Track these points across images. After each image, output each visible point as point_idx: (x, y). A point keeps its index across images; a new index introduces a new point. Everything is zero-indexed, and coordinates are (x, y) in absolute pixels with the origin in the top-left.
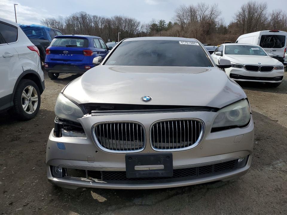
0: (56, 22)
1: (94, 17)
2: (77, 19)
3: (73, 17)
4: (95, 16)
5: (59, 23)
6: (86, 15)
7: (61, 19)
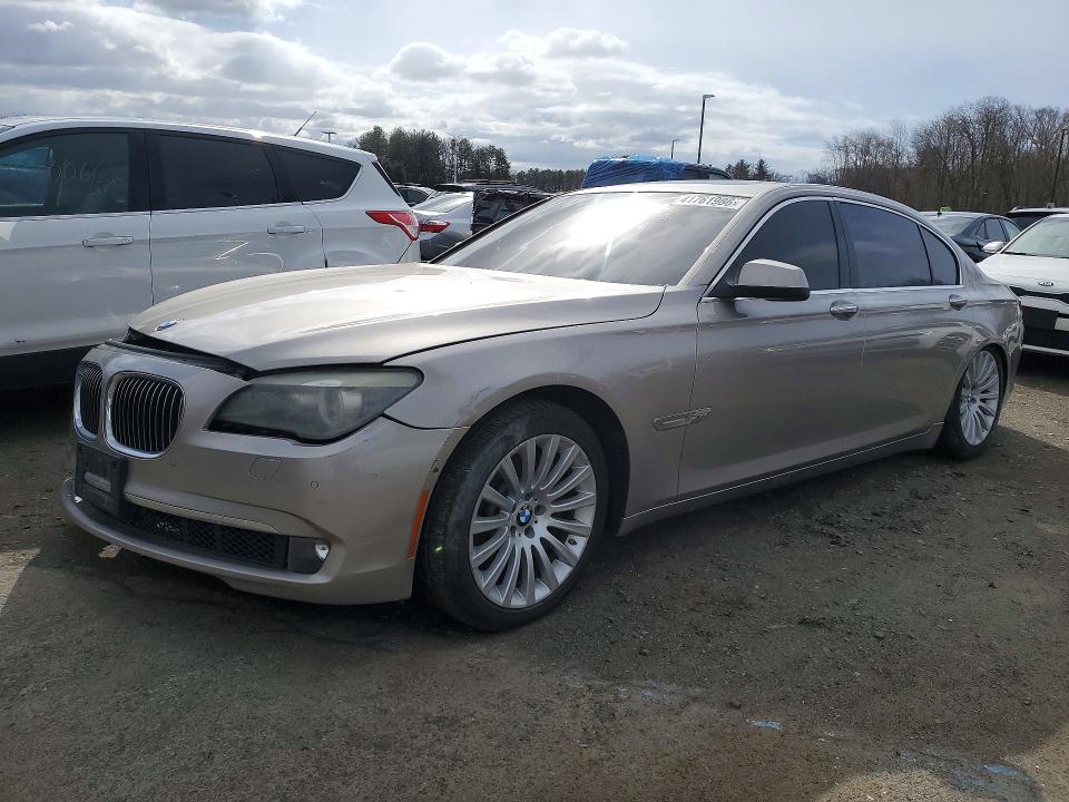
0: (879, 144)
1: (1041, 114)
2: (964, 126)
3: (950, 122)
4: (1043, 111)
5: (890, 145)
6: (1001, 110)
7: (899, 131)
